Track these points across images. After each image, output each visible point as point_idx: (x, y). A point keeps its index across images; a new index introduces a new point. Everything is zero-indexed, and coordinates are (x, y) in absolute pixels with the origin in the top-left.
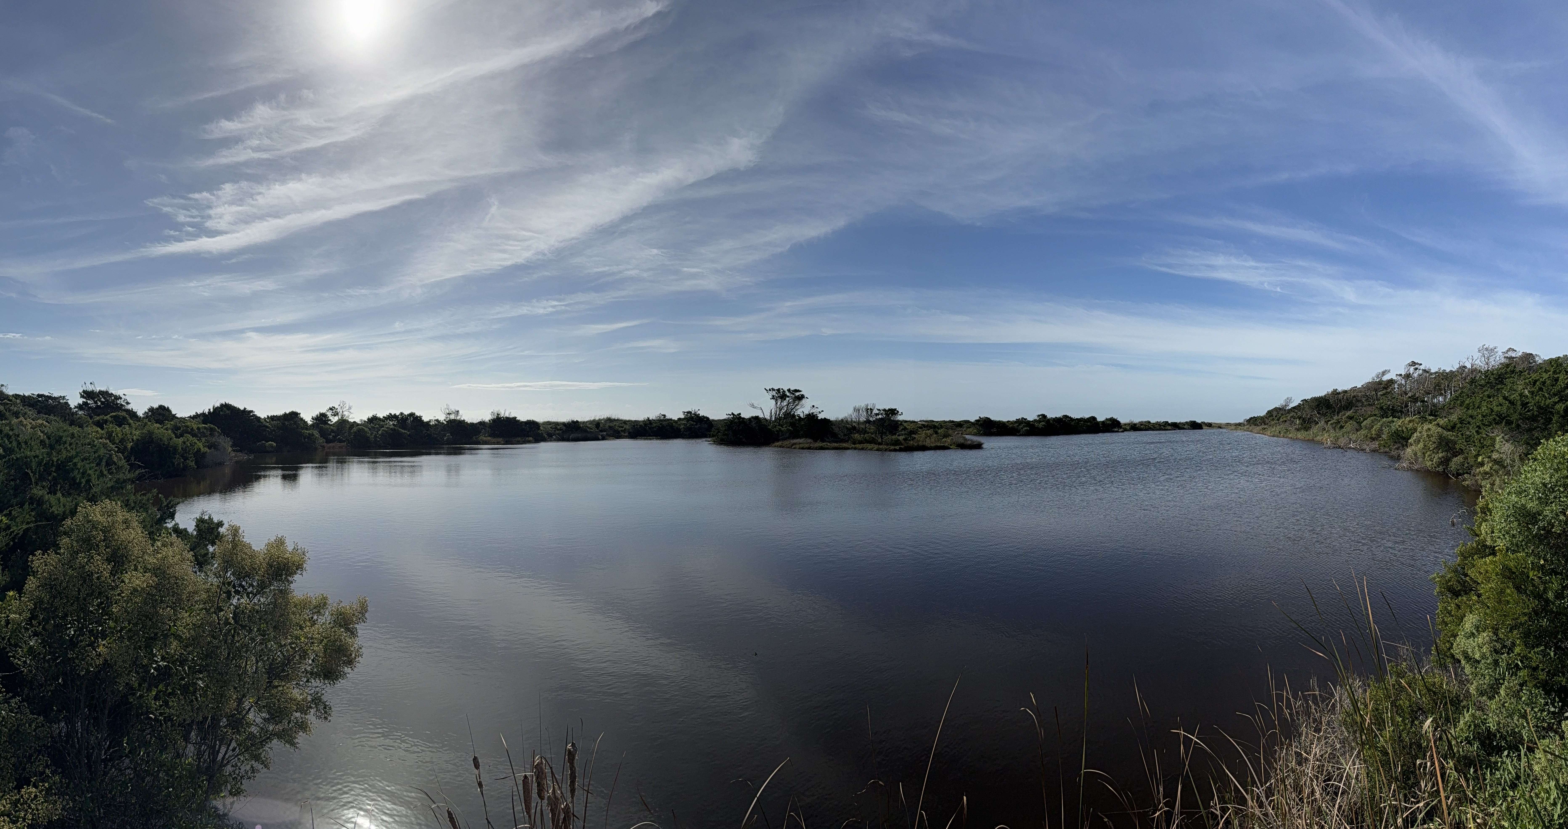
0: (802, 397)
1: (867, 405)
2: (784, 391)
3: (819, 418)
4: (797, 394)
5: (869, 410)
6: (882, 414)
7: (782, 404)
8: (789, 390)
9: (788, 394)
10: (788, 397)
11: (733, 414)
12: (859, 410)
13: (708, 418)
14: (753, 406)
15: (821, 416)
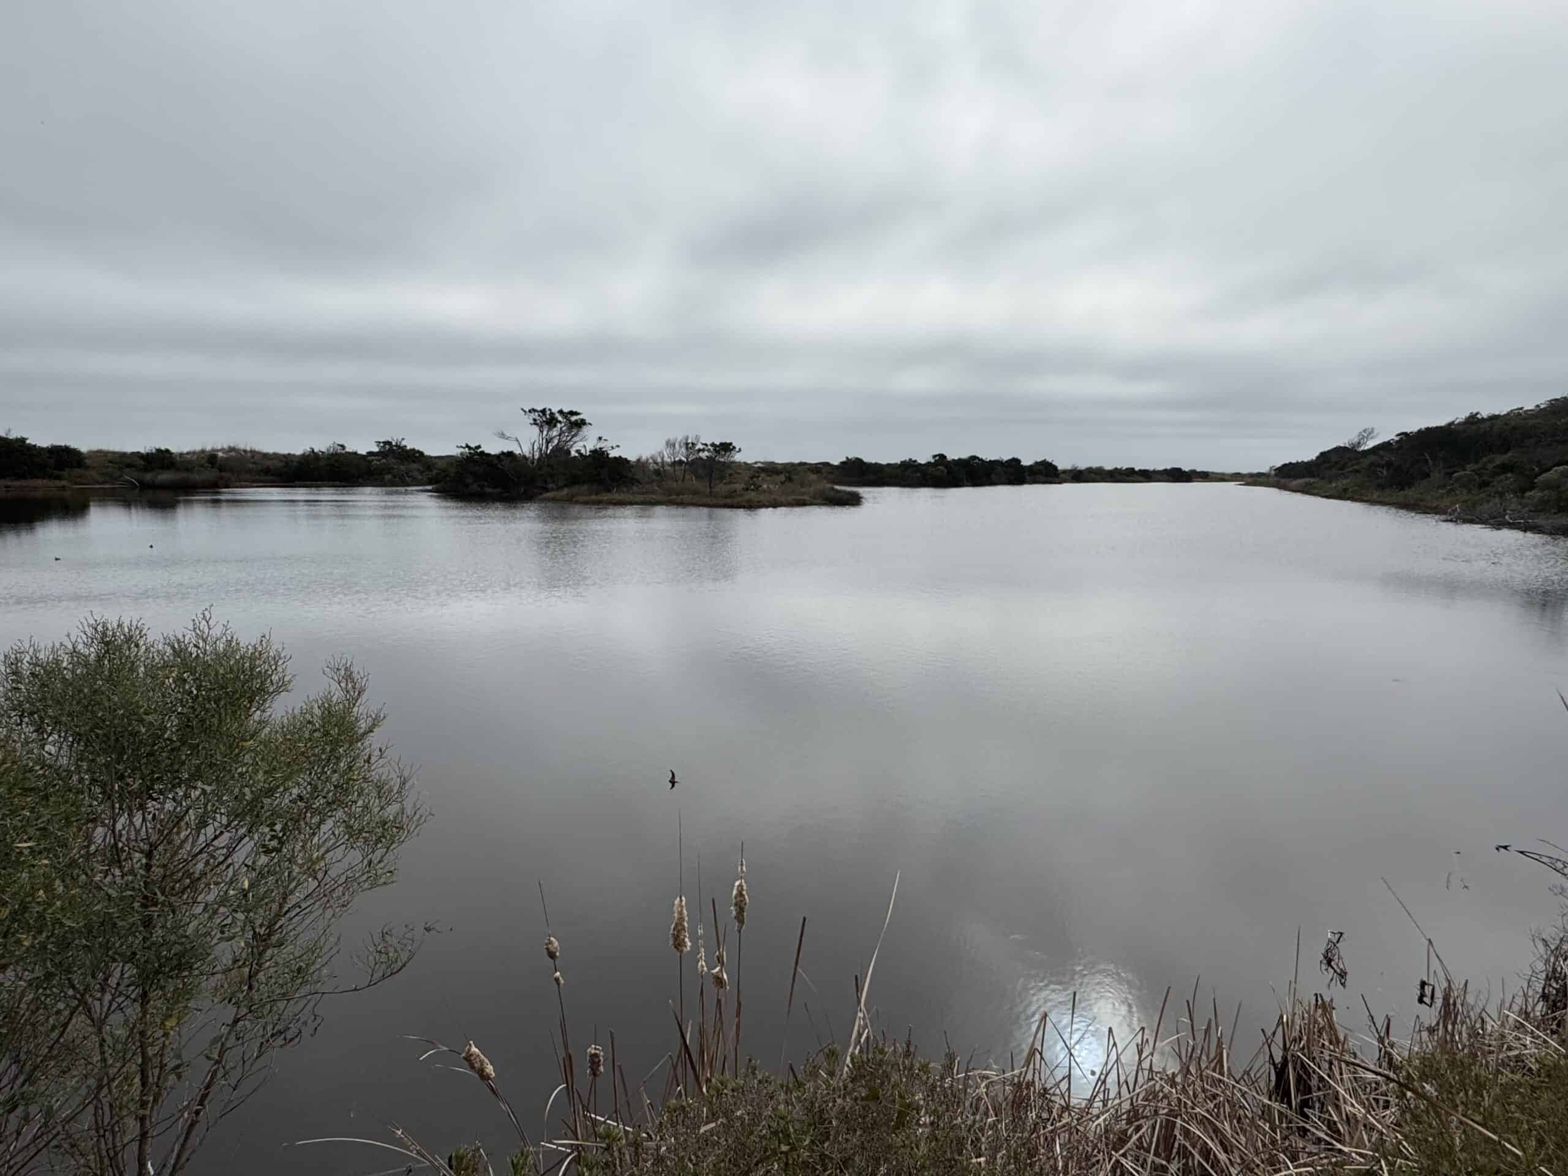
0: (582, 423)
1: (687, 439)
2: (552, 414)
3: (610, 456)
4: (574, 418)
5: (689, 446)
6: (709, 451)
7: (550, 433)
8: (561, 412)
9: (560, 418)
10: (560, 422)
11: (467, 446)
12: (674, 445)
13: (421, 453)
14: (502, 436)
15: (613, 454)
